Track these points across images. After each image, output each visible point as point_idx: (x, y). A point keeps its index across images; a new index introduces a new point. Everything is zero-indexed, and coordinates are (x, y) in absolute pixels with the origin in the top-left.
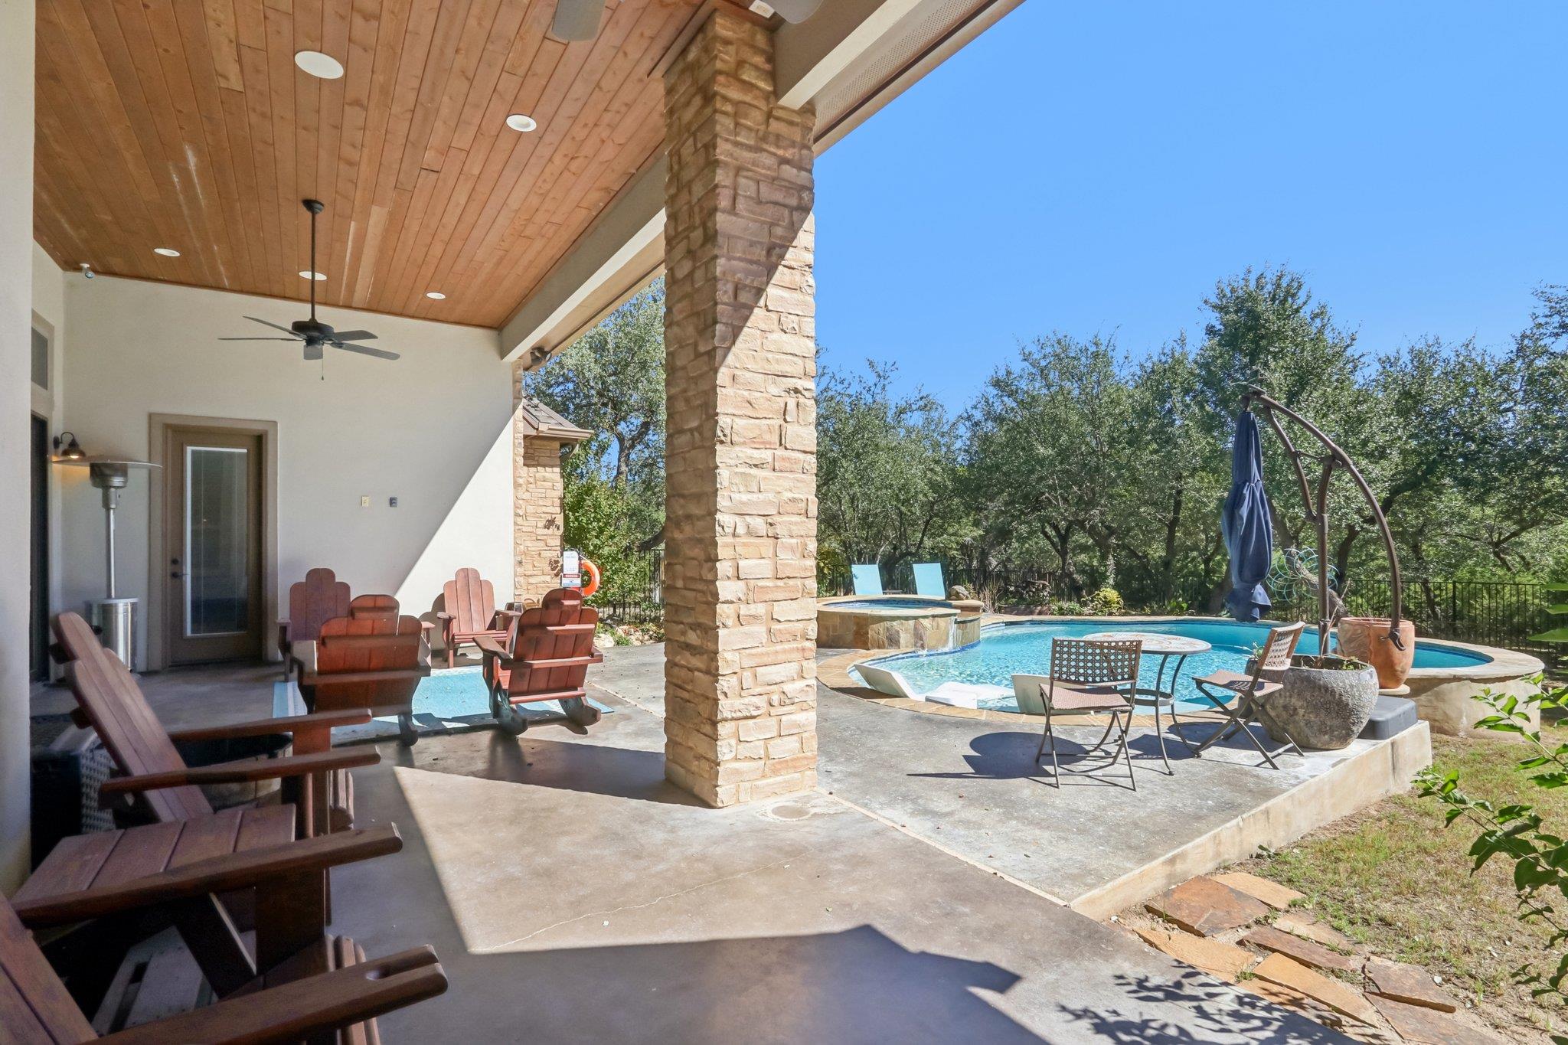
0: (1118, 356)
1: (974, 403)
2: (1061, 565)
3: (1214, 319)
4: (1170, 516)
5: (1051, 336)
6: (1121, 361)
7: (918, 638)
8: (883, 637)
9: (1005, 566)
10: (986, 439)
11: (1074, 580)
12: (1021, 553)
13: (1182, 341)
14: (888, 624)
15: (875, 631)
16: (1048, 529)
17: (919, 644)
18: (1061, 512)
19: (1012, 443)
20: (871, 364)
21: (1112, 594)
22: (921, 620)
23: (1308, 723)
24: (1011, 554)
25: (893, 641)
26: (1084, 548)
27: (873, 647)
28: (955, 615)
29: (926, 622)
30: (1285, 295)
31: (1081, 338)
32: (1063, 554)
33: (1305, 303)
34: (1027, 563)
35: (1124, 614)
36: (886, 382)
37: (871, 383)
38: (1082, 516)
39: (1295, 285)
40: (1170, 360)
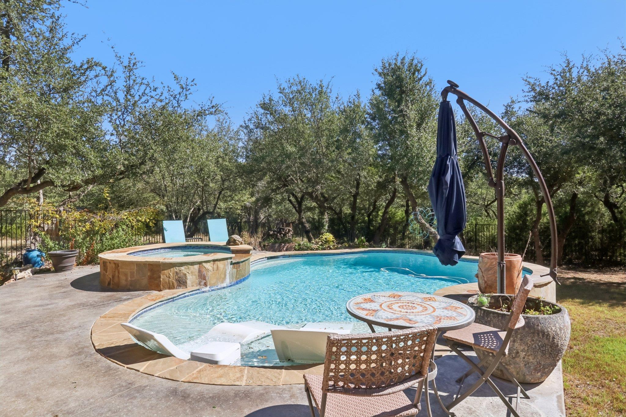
0: (333, 96)
1: (249, 117)
2: (298, 218)
3: (380, 80)
4: (353, 190)
5: (296, 78)
6: (334, 99)
7: (202, 278)
8: (173, 280)
9: (268, 219)
10: (256, 142)
11: (305, 227)
12: (277, 212)
13: (358, 96)
14: (177, 269)
15: (166, 276)
16: (292, 198)
17: (202, 283)
18: (298, 188)
19: (272, 145)
20: (176, 78)
21: (329, 236)
22: (204, 264)
23: (527, 364)
24: (271, 212)
25: (182, 282)
26: (310, 209)
27: (165, 288)
28: (231, 258)
29: (208, 266)
30: (415, 69)
31: (313, 82)
32: (299, 211)
33: (424, 75)
34: (280, 217)
35: (336, 249)
36: (188, 93)
37: (176, 92)
38: (310, 190)
39: (419, 65)
40: (353, 106)
